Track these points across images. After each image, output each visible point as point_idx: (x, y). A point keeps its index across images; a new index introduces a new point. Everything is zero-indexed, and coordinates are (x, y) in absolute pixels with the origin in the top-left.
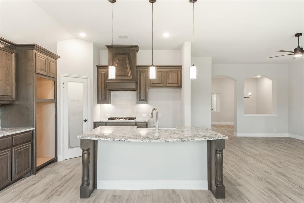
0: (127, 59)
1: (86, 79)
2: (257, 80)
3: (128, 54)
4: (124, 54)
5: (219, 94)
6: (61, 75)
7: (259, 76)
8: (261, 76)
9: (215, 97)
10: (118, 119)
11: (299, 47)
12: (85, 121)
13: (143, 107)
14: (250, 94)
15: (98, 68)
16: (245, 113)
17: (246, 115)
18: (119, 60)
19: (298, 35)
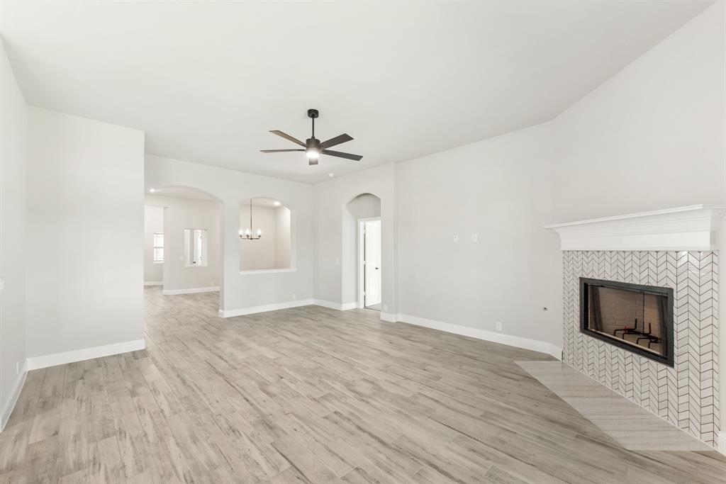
2: (275, 210)
5: (206, 230)
7: (277, 204)
8: (281, 202)
9: (199, 237)
11: (313, 137)
14: (259, 232)
17: (243, 273)
19: (313, 114)
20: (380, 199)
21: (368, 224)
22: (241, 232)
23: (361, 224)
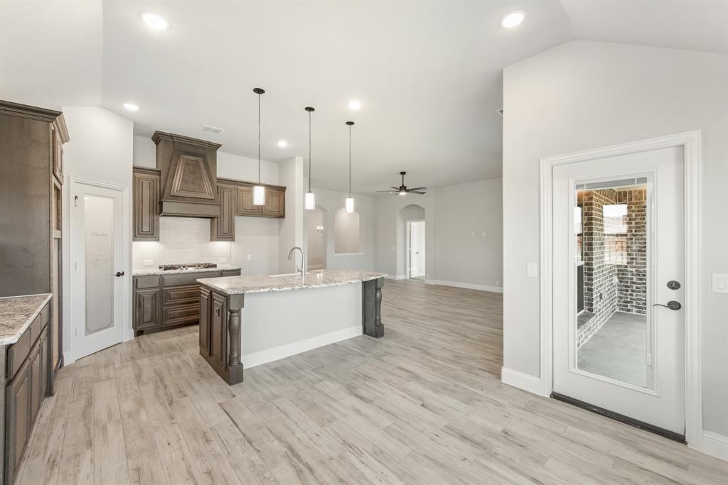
0: (202, 164)
1: (121, 193)
3: (204, 157)
4: (194, 155)
6: (72, 181)
10: (184, 267)
12: (119, 275)
13: (222, 246)
15: (134, 171)
16: (336, 252)
18: (187, 164)
19: (403, 173)
20: (424, 209)
21: (412, 223)
22: (318, 228)
23: (408, 223)
